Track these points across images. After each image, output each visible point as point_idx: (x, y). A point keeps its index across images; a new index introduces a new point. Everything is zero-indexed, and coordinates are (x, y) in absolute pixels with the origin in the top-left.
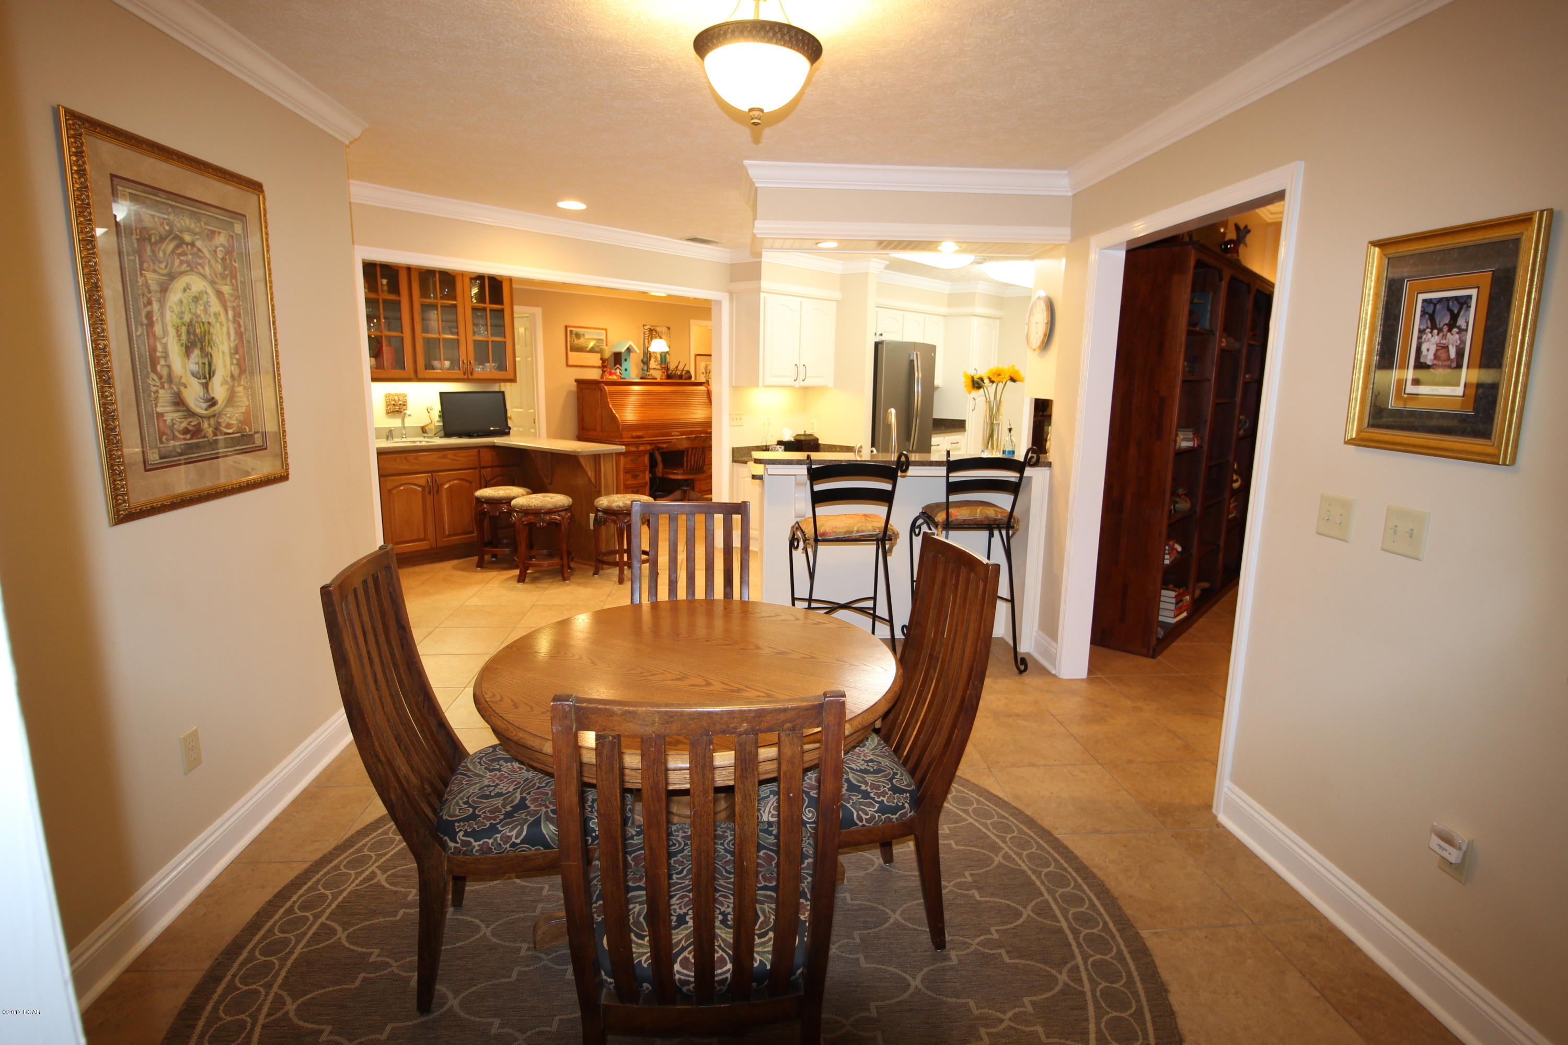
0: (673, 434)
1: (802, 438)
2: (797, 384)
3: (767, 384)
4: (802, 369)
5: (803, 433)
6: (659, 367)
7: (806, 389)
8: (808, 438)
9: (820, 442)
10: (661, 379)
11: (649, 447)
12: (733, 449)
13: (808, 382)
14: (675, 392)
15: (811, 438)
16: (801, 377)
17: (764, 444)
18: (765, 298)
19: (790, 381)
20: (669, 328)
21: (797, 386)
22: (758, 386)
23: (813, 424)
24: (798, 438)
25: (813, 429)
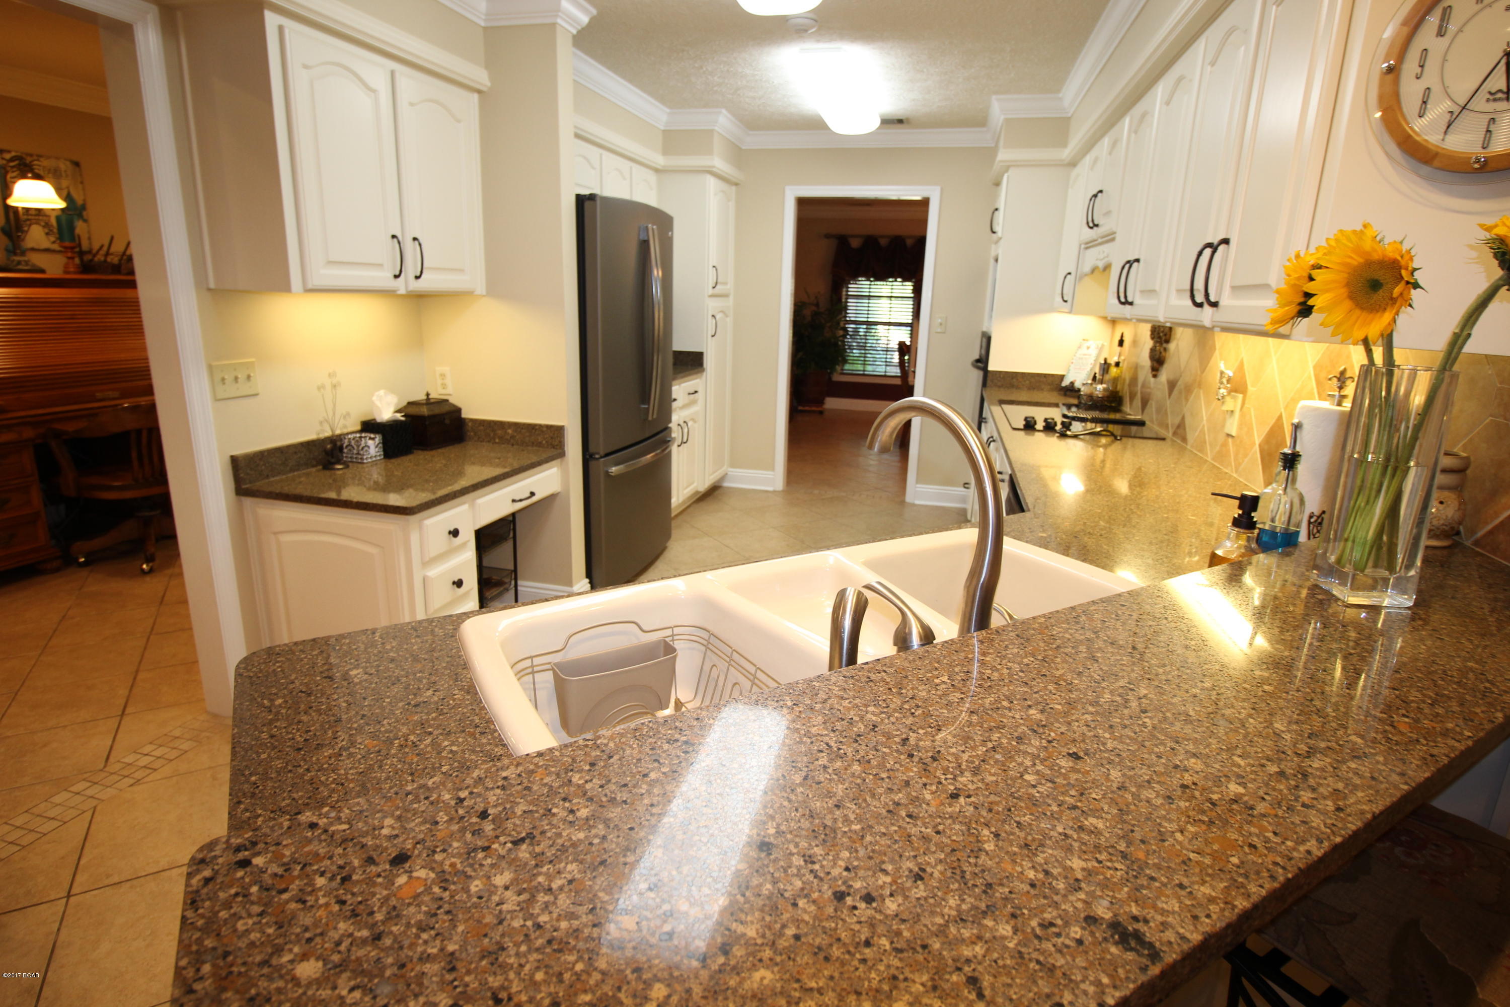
0: (99, 395)
1: (425, 411)
2: (401, 286)
3: (314, 282)
4: (410, 249)
5: (423, 397)
6: (56, 247)
7: (419, 299)
8: (437, 410)
9: (464, 415)
10: (66, 272)
11: (29, 433)
12: (234, 460)
13: (429, 282)
14: (95, 302)
15: (445, 409)
16: (411, 268)
17: (328, 433)
18: (281, 29)
19: (383, 278)
20: (77, 164)
21: (402, 291)
22: (285, 287)
23: (443, 376)
24: (413, 411)
25: (444, 386)
